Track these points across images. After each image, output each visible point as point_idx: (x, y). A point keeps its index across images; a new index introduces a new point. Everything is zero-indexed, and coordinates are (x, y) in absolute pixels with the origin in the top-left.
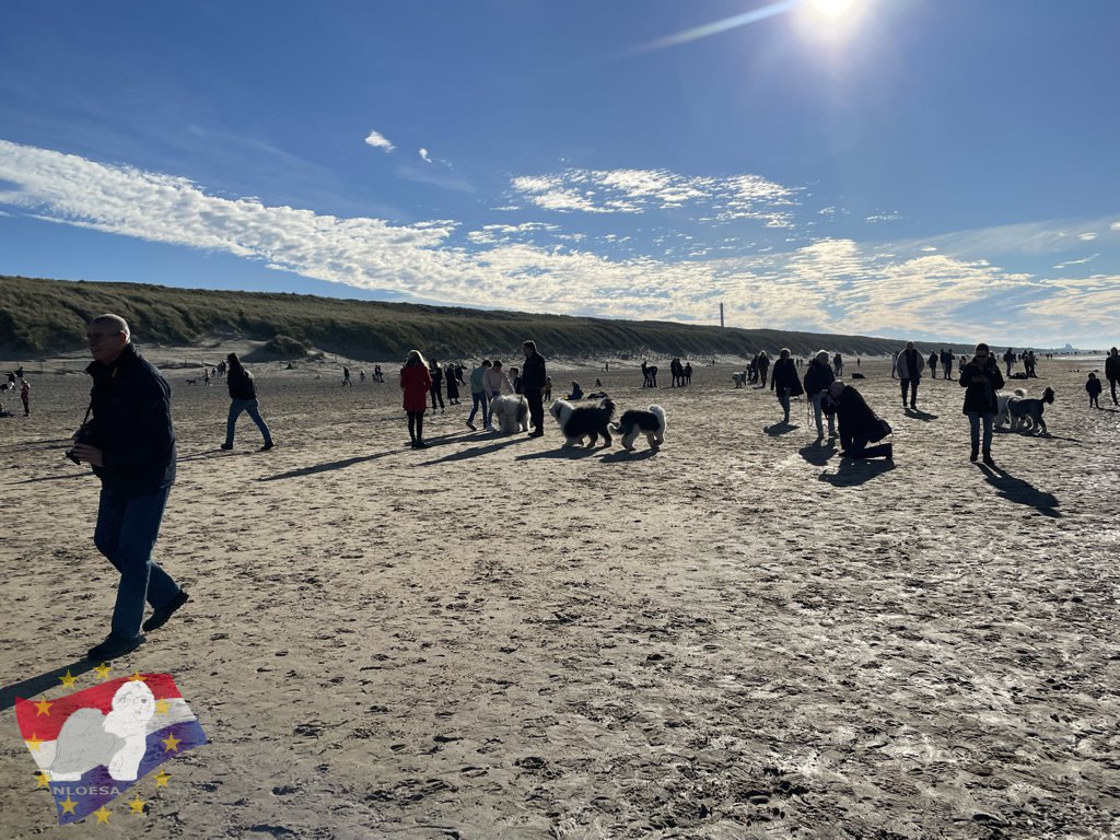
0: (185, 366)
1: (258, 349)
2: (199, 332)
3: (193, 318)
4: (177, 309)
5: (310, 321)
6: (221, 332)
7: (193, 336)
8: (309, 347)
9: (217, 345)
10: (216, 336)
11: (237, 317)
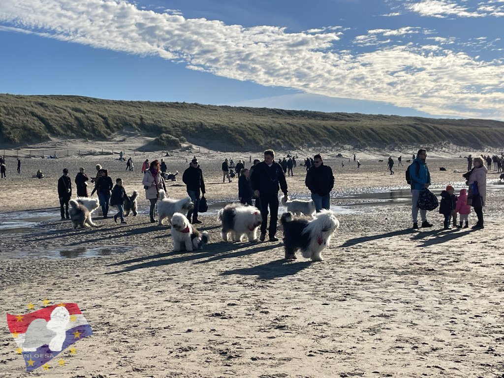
0: (102, 153)
1: (150, 143)
2: (113, 132)
3: (110, 122)
4: (101, 116)
5: (186, 124)
6: (128, 132)
7: (109, 135)
8: (183, 142)
9: (124, 140)
10: (124, 134)
11: (139, 121)
